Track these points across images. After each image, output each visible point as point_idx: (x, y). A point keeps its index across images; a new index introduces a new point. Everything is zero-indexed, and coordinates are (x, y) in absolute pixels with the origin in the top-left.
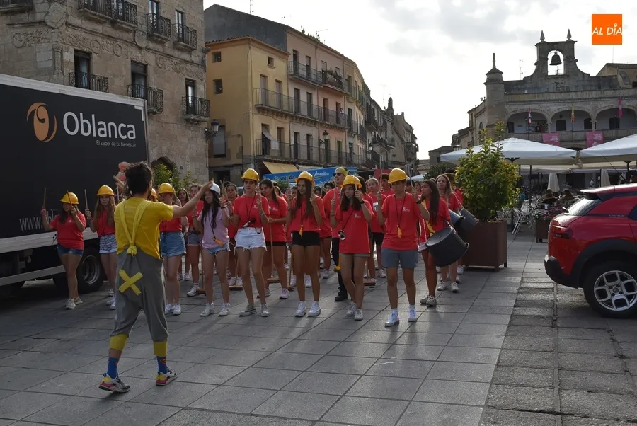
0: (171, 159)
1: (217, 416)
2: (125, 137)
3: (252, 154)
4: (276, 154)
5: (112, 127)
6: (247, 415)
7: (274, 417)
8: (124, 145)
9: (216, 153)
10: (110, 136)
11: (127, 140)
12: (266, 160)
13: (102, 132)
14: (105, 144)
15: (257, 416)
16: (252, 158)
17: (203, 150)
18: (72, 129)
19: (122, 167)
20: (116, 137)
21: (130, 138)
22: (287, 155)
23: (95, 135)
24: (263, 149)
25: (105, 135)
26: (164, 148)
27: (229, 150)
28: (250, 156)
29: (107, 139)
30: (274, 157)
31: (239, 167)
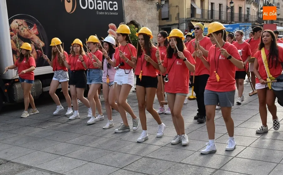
0: (137, 22)
1: (162, 162)
2: (112, 9)
3: (185, 17)
4: (199, 17)
5: (105, 4)
6: (178, 163)
7: (193, 165)
8: (112, 14)
9: (163, 17)
10: (104, 9)
11: (113, 11)
12: (193, 21)
13: (100, 7)
14: (101, 13)
15: (183, 164)
16: (185, 20)
17: (155, 16)
18: (84, 5)
19: (111, 26)
20: (107, 9)
21: (115, 10)
22: (206, 17)
23: (96, 9)
24: (191, 14)
25: (101, 8)
26: (133, 15)
27: (171, 15)
28: (183, 18)
29: (102, 10)
30: (198, 19)
31: (177, 25)
